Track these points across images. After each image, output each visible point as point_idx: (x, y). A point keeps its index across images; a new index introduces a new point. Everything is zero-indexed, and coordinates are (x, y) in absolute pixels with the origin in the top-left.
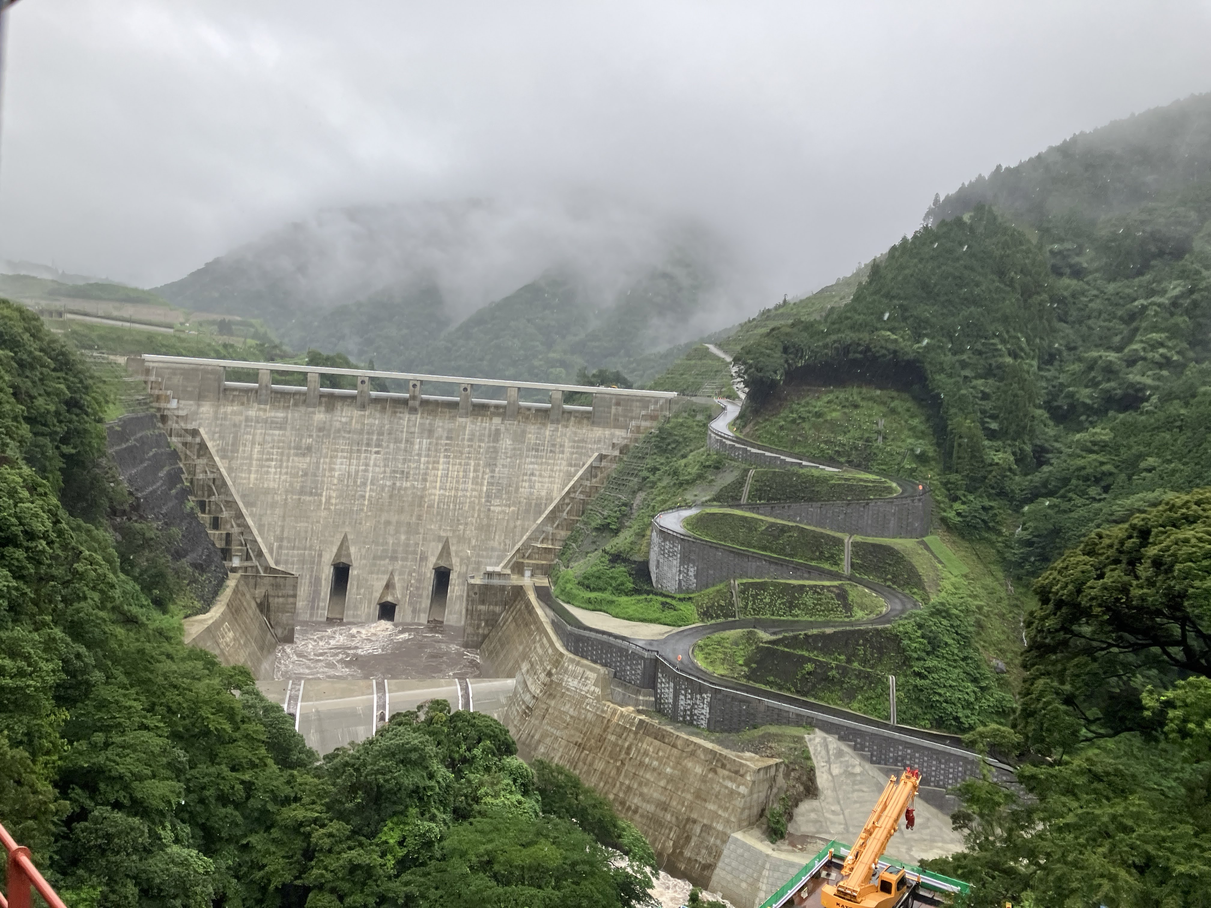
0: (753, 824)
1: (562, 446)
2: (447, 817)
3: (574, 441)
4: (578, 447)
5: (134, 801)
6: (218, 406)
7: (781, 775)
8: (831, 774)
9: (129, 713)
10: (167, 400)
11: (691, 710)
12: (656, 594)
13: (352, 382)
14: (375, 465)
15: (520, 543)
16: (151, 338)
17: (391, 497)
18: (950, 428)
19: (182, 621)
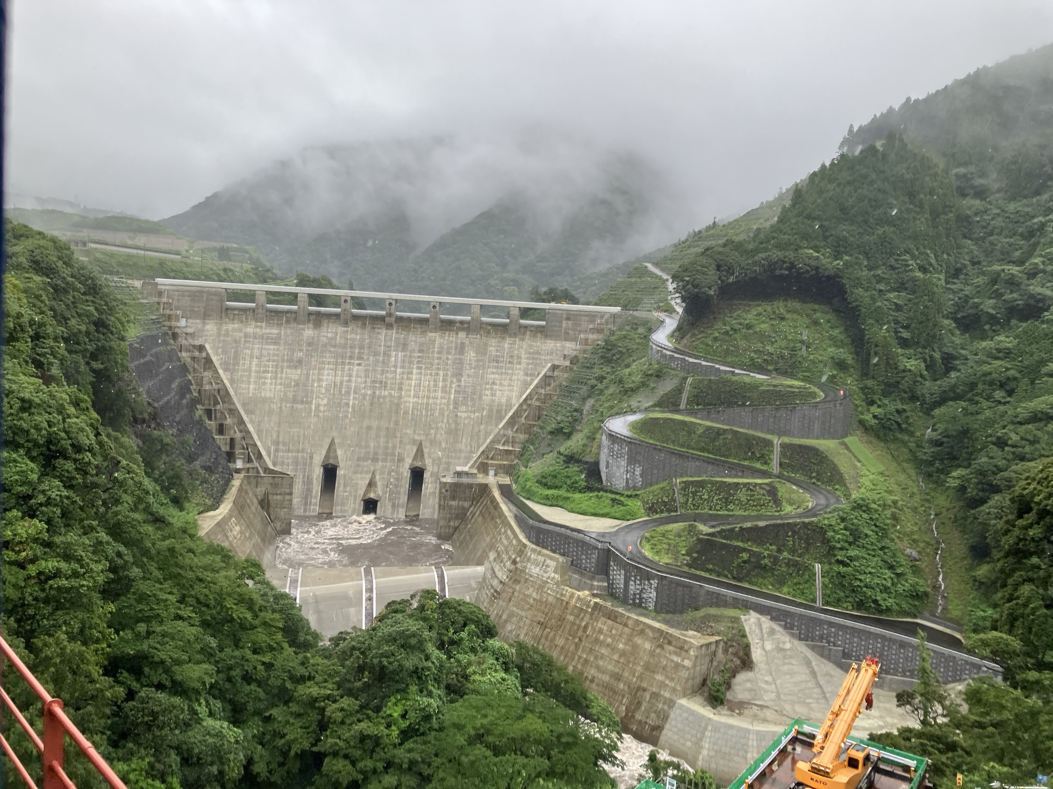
0: (696, 692)
1: (519, 357)
2: (441, 692)
3: (530, 353)
4: (533, 358)
5: (174, 682)
6: (221, 324)
7: (720, 651)
8: (764, 649)
9: (166, 606)
10: (177, 319)
11: (640, 594)
12: (606, 491)
13: (335, 301)
14: (357, 376)
15: (484, 446)
16: (162, 263)
17: (372, 404)
18: (867, 337)
19: (196, 517)
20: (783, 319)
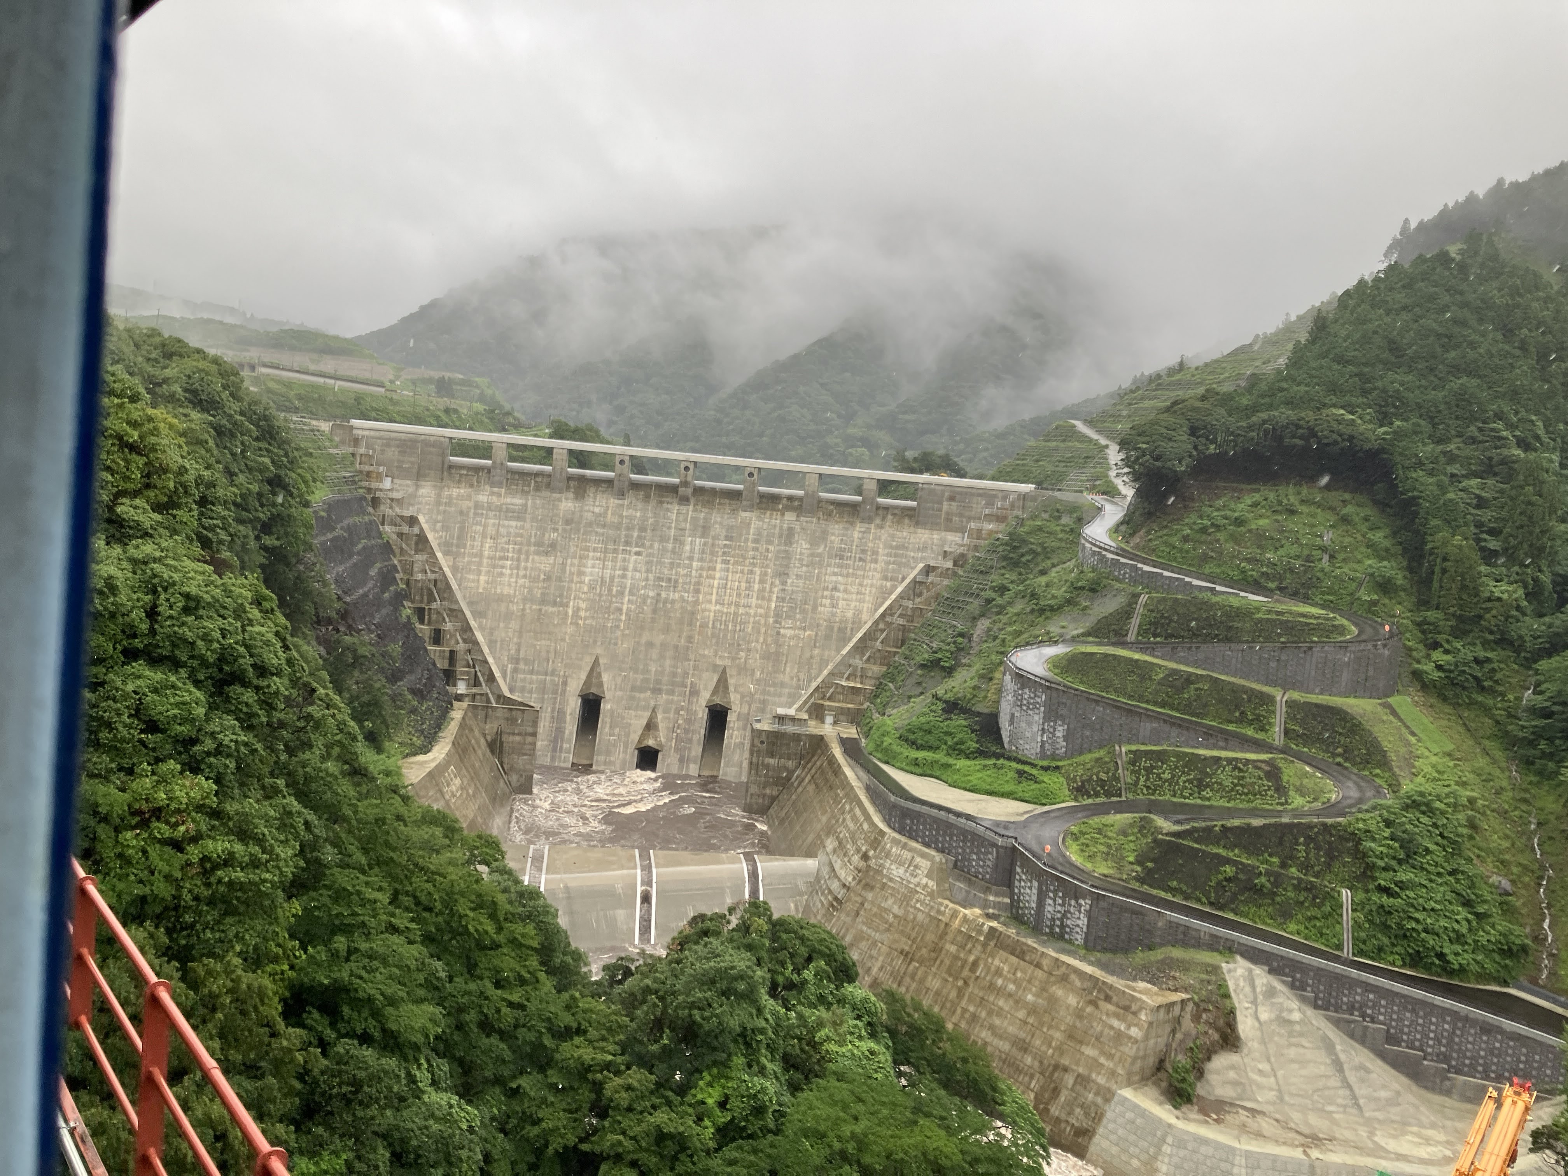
0: (1147, 1079)
1: (875, 553)
2: (777, 1067)
3: (892, 547)
4: (896, 555)
5: (385, 1032)
6: (441, 488)
7: (1188, 1017)
8: (1257, 1019)
9: (374, 910)
10: (379, 477)
11: (1061, 920)
12: (1009, 759)
13: (606, 461)
14: (635, 570)
15: (820, 680)
16: (359, 399)
17: (655, 611)
18: (1429, 546)
19: (400, 763)
20: (1292, 512)
